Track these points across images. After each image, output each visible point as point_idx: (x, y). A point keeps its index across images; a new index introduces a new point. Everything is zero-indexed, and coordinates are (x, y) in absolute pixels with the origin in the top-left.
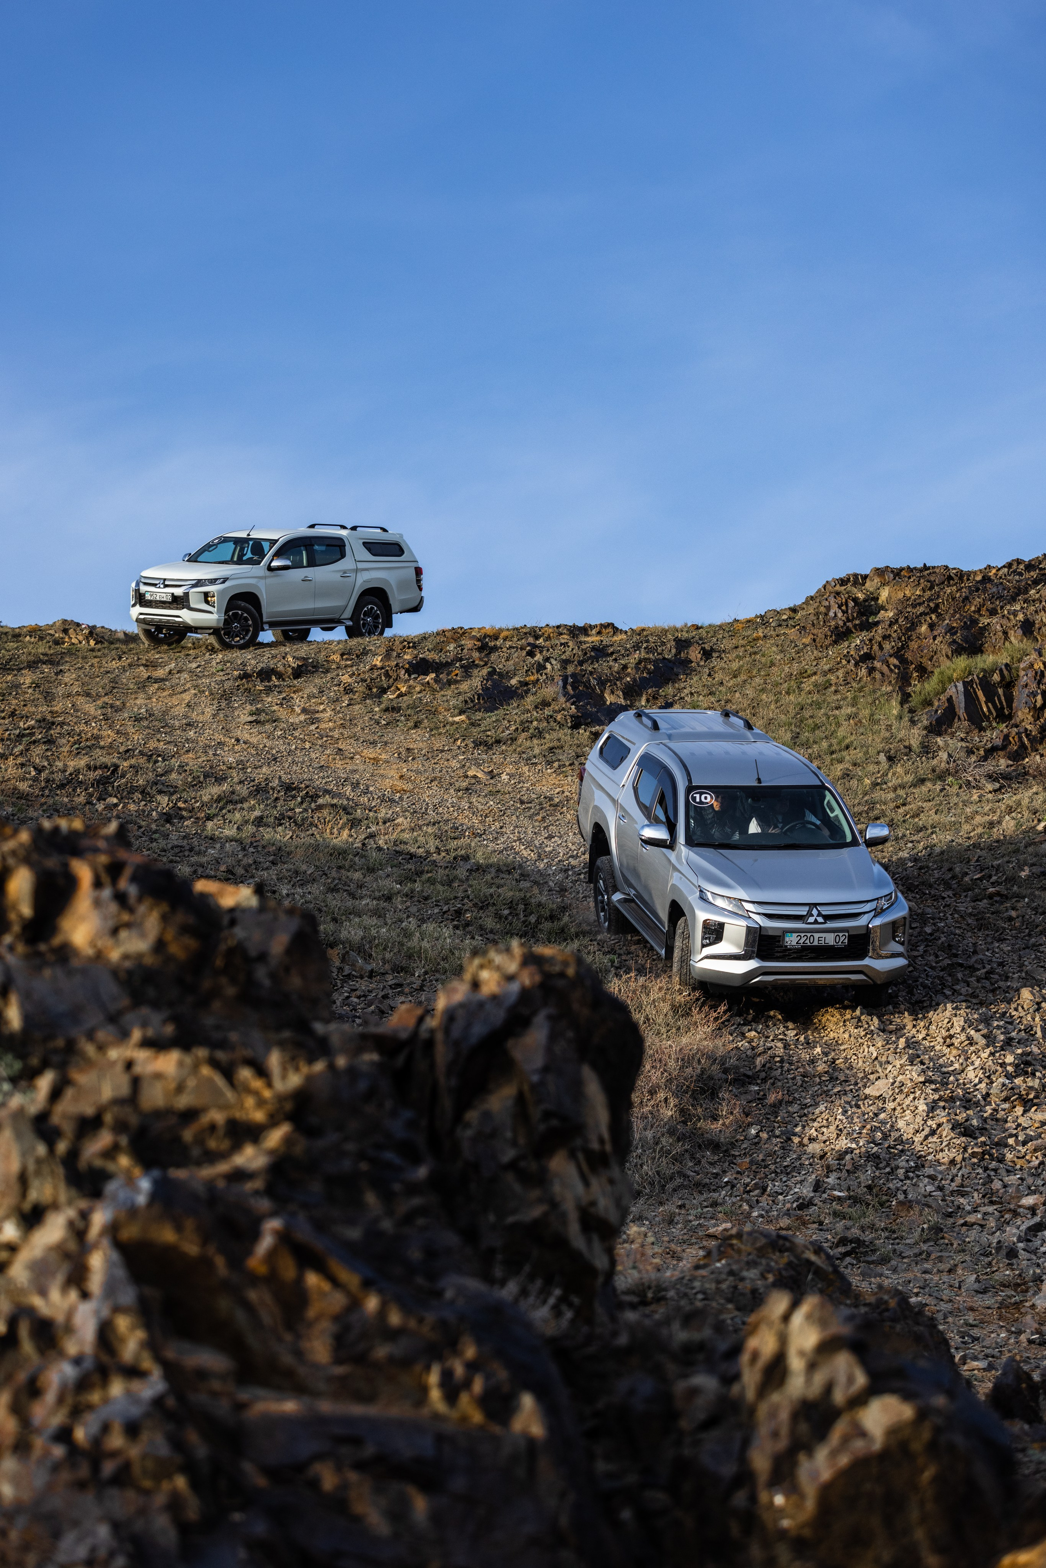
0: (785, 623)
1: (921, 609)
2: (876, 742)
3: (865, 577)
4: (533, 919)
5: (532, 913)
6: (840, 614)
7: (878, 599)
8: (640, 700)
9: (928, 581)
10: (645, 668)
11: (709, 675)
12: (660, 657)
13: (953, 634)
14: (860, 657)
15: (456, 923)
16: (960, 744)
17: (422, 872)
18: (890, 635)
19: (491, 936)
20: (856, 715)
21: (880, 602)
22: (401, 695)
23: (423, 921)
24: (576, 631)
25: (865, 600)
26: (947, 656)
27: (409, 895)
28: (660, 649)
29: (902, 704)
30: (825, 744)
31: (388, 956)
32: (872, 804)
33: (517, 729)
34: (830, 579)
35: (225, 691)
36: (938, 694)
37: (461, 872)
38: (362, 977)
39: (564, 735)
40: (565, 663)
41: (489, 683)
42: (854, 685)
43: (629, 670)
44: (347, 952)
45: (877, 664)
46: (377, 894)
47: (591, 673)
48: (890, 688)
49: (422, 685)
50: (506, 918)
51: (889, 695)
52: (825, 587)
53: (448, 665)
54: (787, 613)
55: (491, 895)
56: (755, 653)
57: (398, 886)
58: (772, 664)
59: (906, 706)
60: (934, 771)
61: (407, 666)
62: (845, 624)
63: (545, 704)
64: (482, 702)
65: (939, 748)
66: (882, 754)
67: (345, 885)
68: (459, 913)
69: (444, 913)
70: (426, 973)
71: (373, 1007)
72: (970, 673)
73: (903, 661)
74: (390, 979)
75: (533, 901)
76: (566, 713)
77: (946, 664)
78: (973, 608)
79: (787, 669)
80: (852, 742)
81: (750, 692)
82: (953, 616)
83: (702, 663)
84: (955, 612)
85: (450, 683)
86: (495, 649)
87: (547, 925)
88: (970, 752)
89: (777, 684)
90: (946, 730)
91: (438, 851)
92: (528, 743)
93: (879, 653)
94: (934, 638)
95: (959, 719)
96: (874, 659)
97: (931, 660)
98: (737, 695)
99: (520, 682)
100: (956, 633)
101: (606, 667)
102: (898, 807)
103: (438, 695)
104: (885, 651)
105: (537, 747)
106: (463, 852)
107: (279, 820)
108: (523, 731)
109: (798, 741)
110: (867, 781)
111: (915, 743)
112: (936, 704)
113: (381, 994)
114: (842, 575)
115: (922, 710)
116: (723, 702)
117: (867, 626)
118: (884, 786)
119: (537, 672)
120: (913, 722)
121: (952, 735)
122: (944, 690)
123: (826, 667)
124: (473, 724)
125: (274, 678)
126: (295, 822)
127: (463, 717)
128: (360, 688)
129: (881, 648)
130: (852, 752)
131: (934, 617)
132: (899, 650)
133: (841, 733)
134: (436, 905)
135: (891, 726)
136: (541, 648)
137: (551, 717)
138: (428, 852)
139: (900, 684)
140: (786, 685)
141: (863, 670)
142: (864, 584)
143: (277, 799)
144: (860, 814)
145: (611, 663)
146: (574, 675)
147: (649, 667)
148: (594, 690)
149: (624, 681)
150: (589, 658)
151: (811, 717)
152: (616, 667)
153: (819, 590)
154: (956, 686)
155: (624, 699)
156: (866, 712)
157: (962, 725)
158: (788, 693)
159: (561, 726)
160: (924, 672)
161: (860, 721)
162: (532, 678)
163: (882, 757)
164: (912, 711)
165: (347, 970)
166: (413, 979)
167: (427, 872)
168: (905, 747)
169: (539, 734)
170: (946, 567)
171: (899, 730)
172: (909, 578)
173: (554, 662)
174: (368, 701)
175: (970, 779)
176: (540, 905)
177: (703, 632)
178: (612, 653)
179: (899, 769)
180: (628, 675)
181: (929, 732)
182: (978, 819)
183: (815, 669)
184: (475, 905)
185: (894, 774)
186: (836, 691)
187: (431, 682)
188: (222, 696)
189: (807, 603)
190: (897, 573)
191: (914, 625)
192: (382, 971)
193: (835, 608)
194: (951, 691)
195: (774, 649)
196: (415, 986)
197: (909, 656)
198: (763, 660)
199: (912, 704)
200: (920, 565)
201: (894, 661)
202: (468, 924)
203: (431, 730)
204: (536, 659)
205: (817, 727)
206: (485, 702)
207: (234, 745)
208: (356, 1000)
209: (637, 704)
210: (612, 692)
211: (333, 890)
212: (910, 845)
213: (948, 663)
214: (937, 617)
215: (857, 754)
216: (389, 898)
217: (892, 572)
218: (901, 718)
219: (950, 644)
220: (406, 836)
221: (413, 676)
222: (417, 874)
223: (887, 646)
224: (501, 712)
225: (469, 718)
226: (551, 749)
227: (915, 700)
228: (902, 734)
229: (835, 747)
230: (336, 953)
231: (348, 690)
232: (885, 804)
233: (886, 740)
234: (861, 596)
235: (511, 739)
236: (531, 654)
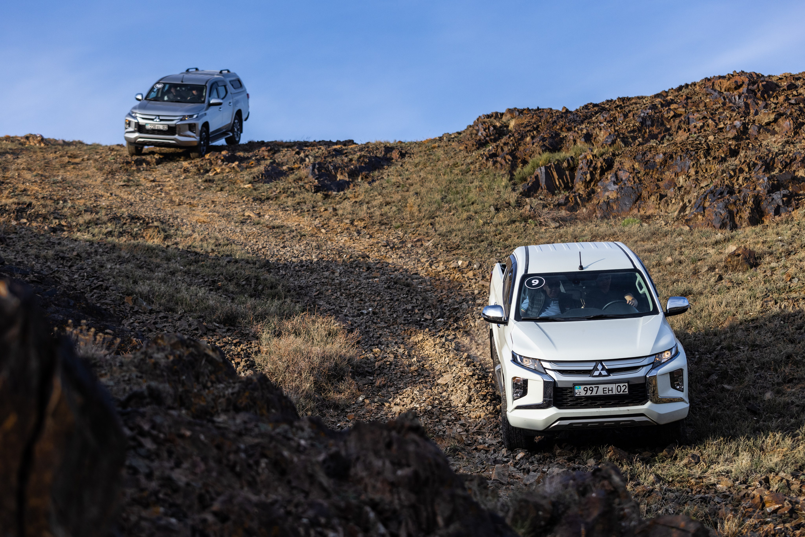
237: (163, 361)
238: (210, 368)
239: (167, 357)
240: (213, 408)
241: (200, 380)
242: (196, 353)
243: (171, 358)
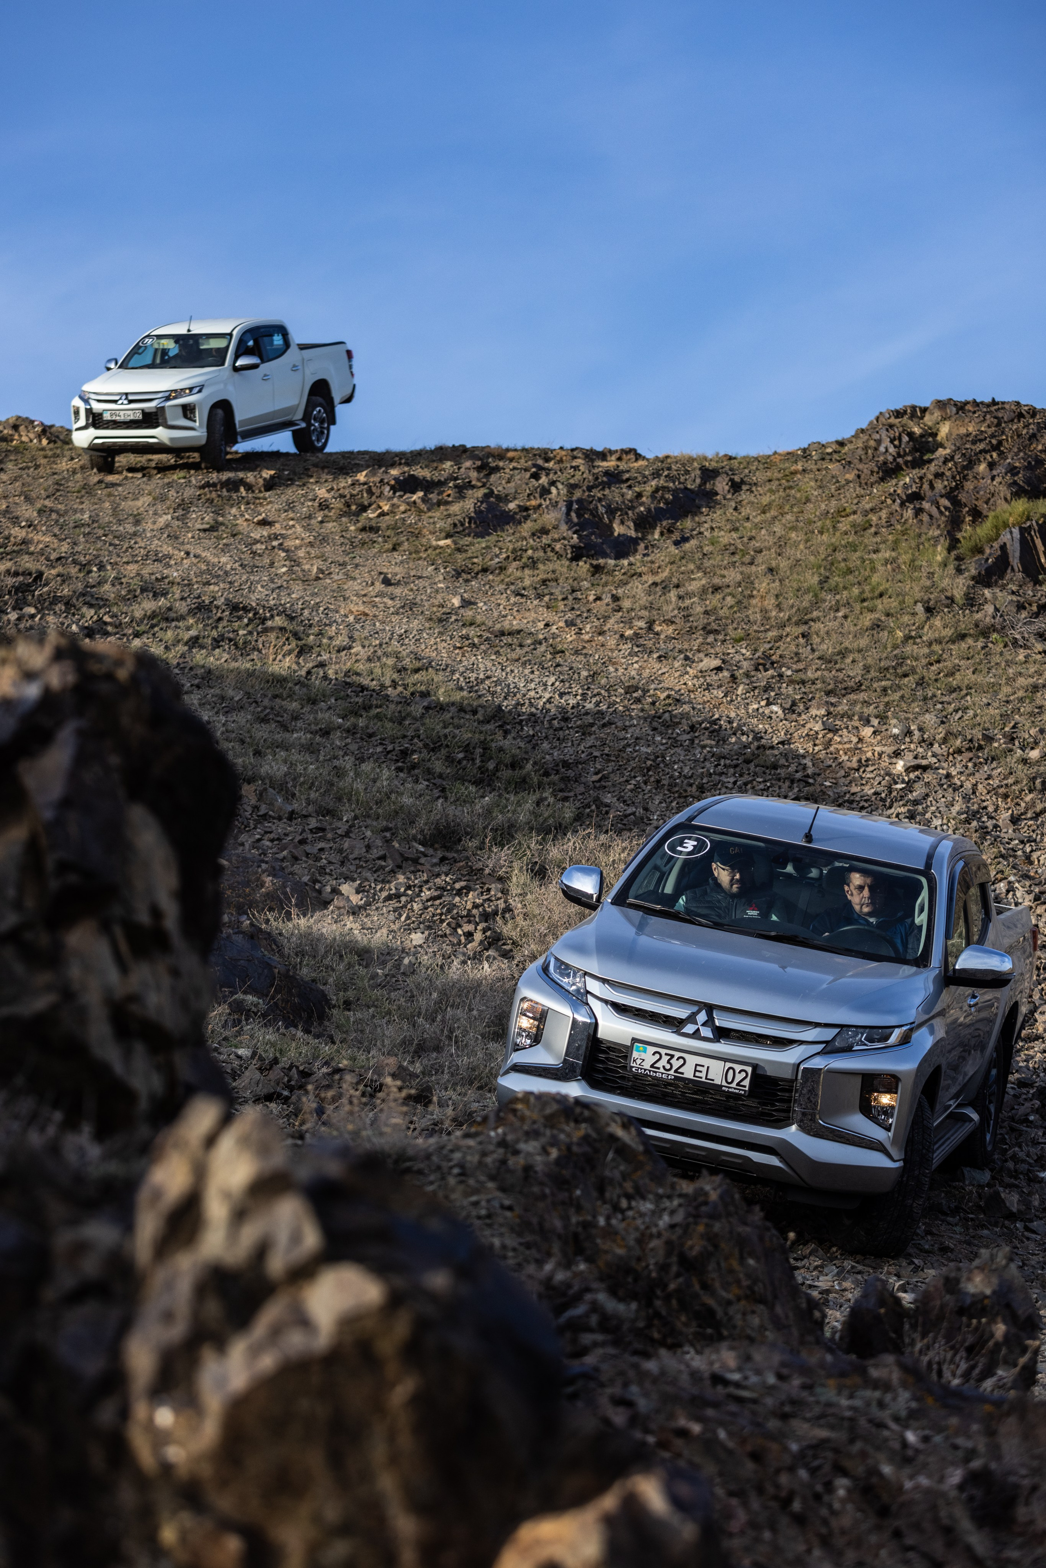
0: (828, 457)
1: (982, 446)
2: (915, 590)
3: (924, 410)
4: (491, 765)
5: (491, 758)
6: (892, 450)
7: (936, 434)
8: (653, 534)
9: (995, 417)
10: (662, 497)
11: (736, 509)
12: (682, 486)
13: (1013, 475)
14: (907, 496)
15: (400, 764)
16: (1010, 597)
17: (370, 707)
18: (943, 474)
19: (438, 781)
20: (894, 560)
21: (939, 438)
22: (383, 514)
23: (362, 760)
24: (591, 456)
25: (922, 436)
26: (1006, 499)
27: (351, 731)
28: (682, 479)
29: (949, 550)
30: (856, 591)
31: (313, 795)
32: (902, 659)
33: (508, 557)
34: (883, 410)
35: (183, 500)
36: (991, 540)
37: (417, 709)
38: (280, 819)
39: (561, 566)
40: (572, 487)
41: (484, 505)
42: (899, 527)
43: (644, 499)
44: (265, 789)
45: (926, 505)
46: (313, 727)
47: (600, 500)
48: (937, 533)
49: (408, 504)
50: (460, 762)
51: (936, 539)
52: (877, 419)
53: (440, 484)
54: (835, 446)
55: (446, 736)
56: (791, 488)
57: (340, 720)
58: (808, 500)
59: (954, 553)
60: (977, 626)
61: (393, 482)
62: (895, 460)
63: (544, 531)
64: (473, 526)
65: (986, 601)
66: (920, 605)
67: (277, 715)
68: (405, 753)
69: (389, 752)
70: (356, 818)
71: (285, 853)
72: (1029, 518)
73: (956, 503)
74: (313, 823)
75: (493, 745)
76: (566, 542)
77: (1002, 505)
78: (1040, 447)
79: (823, 506)
80: (887, 590)
81: (778, 528)
82: (1017, 454)
83: (729, 496)
84: (1020, 450)
85: (439, 503)
86: (497, 469)
87: (506, 774)
88: (1020, 607)
89: (810, 522)
90: (996, 582)
91: (394, 684)
92: (519, 574)
93: (929, 493)
94: (993, 479)
95: (1013, 570)
96: (923, 499)
97: (987, 503)
98: (763, 532)
99: (519, 506)
100: (1017, 473)
101: (617, 494)
102: (931, 664)
103: (424, 517)
104: (937, 491)
105: (528, 579)
106: (423, 688)
107: (217, 643)
108: (515, 560)
109: (826, 586)
110: (900, 634)
111: (958, 594)
112: (988, 551)
113: (298, 838)
114: (899, 406)
115: (971, 558)
116: (745, 539)
117: (918, 463)
118: (918, 640)
119: (541, 497)
120: (959, 571)
121: (1003, 588)
122: (998, 536)
123: (868, 507)
124: (459, 550)
125: (242, 489)
126: (236, 645)
127: (448, 541)
128: (337, 504)
129: (932, 487)
130: (885, 599)
131: (995, 455)
132: (952, 490)
133: (875, 579)
134: (381, 744)
135: (933, 574)
136: (548, 471)
137: (549, 546)
138: (382, 686)
139: (949, 528)
140: (819, 524)
141: (910, 511)
142: (922, 418)
143: (220, 619)
144: (887, 669)
145: (624, 490)
146: (580, 501)
147: (667, 496)
148: (601, 519)
149: (637, 510)
150: (600, 484)
151: (845, 560)
152: (630, 494)
153: (871, 423)
154: (1011, 532)
155: (636, 530)
156: (905, 558)
157: (1015, 575)
158: (821, 533)
159: (559, 556)
160: (977, 515)
161: (899, 567)
162: (534, 503)
163: (920, 608)
164: (959, 558)
165: (263, 810)
166: (339, 824)
167: (377, 707)
168: (947, 598)
169: (533, 564)
170: (1018, 403)
171: (942, 578)
172: (974, 412)
173: (560, 486)
174: (344, 519)
175: (1018, 636)
176: (501, 749)
177: (735, 463)
178: (628, 480)
179: (937, 622)
180: (642, 504)
181: (977, 583)
182: (1021, 681)
183: (855, 508)
184: (426, 746)
185: (931, 627)
186: (876, 533)
187: (419, 501)
188: (179, 505)
189: (856, 436)
190: (961, 407)
191: (971, 464)
192: (304, 812)
193: (886, 442)
194: (1005, 537)
195: (812, 484)
196: (339, 832)
197: (963, 497)
198: (798, 495)
199: (961, 551)
200: (988, 400)
201: (945, 502)
202: (414, 766)
203: (410, 554)
204: (541, 482)
205: (850, 571)
206: (477, 527)
207: (182, 559)
208: (268, 843)
209: (650, 537)
210: (622, 522)
211: (264, 720)
212: (939, 706)
213: (1006, 506)
214: (999, 455)
215: (892, 603)
216: (326, 733)
217: (955, 405)
218: (946, 565)
219: (1010, 485)
220: (360, 667)
221: (398, 494)
222: (364, 708)
223: (939, 485)
224: (493, 538)
225: (455, 543)
226: (544, 582)
227: (964, 547)
228: (946, 582)
229: (867, 595)
230: (254, 788)
231: (324, 506)
232: (916, 659)
233: (927, 590)
234: (917, 430)
235: (500, 568)
236: (536, 476)
237: (539, 1158)
238: (622, 1168)
239: (545, 1151)
240: (639, 1259)
241: (608, 1195)
242: (594, 1135)
243: (554, 1153)
